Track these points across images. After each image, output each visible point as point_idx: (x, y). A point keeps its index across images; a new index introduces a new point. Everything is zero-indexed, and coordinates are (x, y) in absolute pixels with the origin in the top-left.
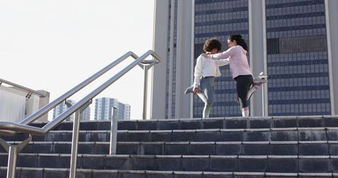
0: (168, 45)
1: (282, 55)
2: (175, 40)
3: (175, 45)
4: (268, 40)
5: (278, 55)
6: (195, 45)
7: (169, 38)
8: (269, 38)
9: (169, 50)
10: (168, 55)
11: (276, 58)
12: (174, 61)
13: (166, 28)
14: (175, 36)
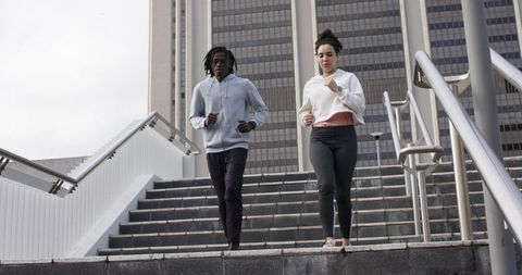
0: (173, 94)
2: (183, 87)
3: (183, 95)
7: (173, 85)
9: (173, 102)
10: (173, 110)
12: (183, 119)
14: (183, 81)
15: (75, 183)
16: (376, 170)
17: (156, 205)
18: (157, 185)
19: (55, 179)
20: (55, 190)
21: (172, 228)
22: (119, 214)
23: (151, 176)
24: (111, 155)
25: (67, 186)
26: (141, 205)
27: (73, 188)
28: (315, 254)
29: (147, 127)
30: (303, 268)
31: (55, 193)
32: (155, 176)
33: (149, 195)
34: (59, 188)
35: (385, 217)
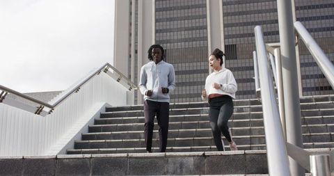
0: (130, 51)
1: (239, 61)
2: (136, 46)
3: (136, 52)
5: (235, 61)
7: (130, 45)
8: (227, 44)
9: (130, 56)
10: (130, 61)
11: (234, 64)
14: (136, 42)
15: (52, 108)
16: (247, 102)
17: (106, 122)
18: (108, 109)
19: (39, 105)
20: (39, 112)
21: (115, 137)
22: (81, 127)
23: (103, 104)
24: (77, 89)
25: (46, 109)
26: (96, 122)
27: (51, 111)
28: (185, 156)
29: (102, 72)
30: (178, 165)
31: (39, 114)
32: (106, 103)
33: (102, 116)
34: (41, 111)
35: (250, 132)
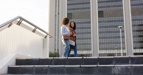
0: (56, 13)
1: (104, 18)
2: (59, 11)
3: (59, 14)
4: (98, 12)
5: (103, 18)
6: (67, 13)
7: (56, 10)
8: (99, 11)
9: (56, 16)
10: (56, 18)
11: (102, 19)
12: (58, 20)
13: (55, 6)
14: (59, 9)
